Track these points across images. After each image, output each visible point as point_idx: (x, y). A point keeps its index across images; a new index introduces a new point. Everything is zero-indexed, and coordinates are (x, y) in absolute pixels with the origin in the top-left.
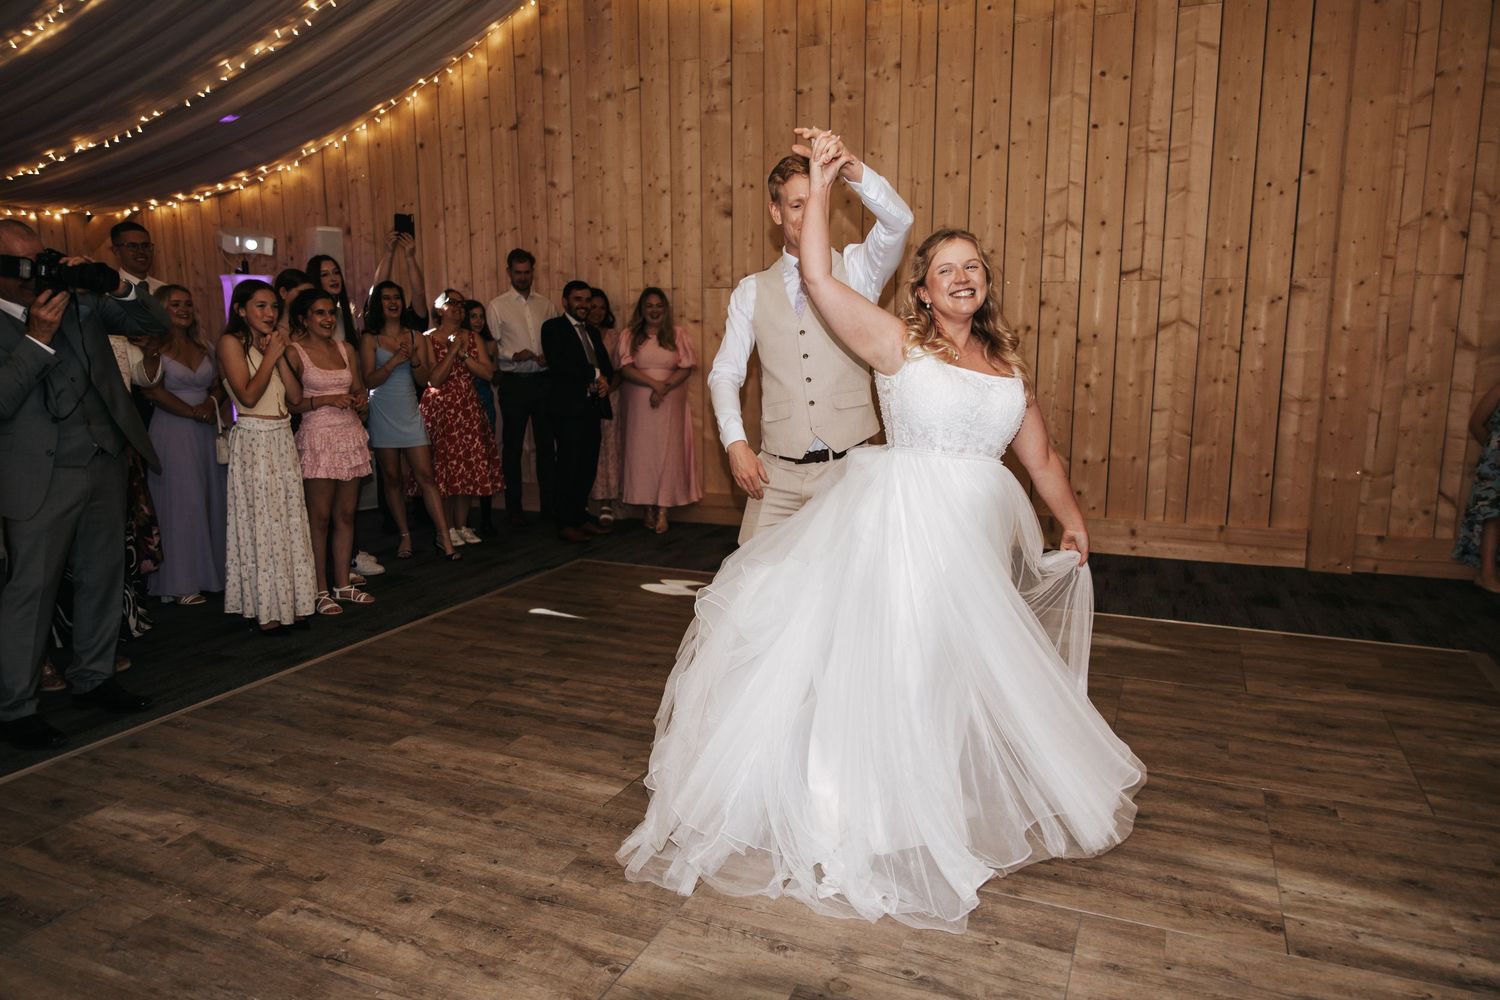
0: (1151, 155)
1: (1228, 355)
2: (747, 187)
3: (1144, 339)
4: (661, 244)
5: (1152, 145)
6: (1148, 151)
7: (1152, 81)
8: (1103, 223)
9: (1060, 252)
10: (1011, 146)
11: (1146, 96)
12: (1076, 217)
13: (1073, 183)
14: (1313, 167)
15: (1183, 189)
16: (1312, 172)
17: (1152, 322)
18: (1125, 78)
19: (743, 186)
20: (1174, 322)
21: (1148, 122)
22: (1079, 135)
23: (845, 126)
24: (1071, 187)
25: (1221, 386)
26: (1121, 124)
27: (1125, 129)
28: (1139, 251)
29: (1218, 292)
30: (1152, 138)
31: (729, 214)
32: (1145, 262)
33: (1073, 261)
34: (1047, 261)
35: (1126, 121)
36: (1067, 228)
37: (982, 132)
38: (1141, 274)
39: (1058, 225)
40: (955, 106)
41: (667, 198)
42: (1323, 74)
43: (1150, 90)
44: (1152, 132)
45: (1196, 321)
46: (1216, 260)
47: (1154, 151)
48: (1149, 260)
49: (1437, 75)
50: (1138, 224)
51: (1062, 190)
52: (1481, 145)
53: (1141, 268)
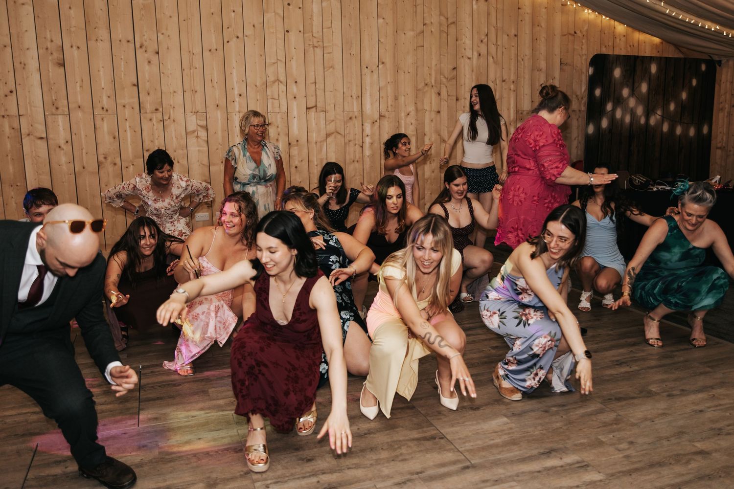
0: (315, 48)
1: (358, 149)
2: (75, 48)
3: (321, 142)
4: (6, 83)
5: (316, 44)
6: (314, 47)
7: (312, 11)
8: (296, 82)
9: (276, 97)
10: (245, 37)
11: (310, 19)
12: (282, 78)
13: (280, 60)
14: (384, 61)
15: (331, 67)
16: (383, 63)
17: (323, 133)
18: (300, 8)
19: (72, 47)
20: (333, 133)
21: (312, 32)
22: (281, 35)
23: (143, 14)
24: (278, 62)
25: (357, 165)
26: (300, 32)
27: (301, 34)
28: (315, 97)
29: (351, 118)
30: (315, 40)
31: (63, 65)
32: (318, 103)
33: (283, 102)
34: (270, 101)
35: (302, 31)
36: (279, 84)
37: (228, 28)
38: (316, 109)
39: (274, 82)
40: (212, 11)
41: (9, 49)
42: (383, 19)
43: (312, 16)
44: (315, 37)
45: (343, 133)
46: (348, 102)
47: (316, 47)
48: (319, 102)
49: (424, 25)
50: (313, 83)
51: (274, 63)
52: (441, 56)
53: (316, 106)
